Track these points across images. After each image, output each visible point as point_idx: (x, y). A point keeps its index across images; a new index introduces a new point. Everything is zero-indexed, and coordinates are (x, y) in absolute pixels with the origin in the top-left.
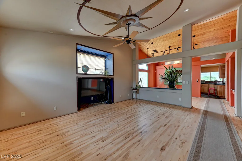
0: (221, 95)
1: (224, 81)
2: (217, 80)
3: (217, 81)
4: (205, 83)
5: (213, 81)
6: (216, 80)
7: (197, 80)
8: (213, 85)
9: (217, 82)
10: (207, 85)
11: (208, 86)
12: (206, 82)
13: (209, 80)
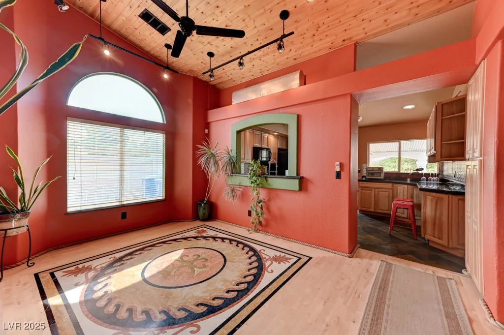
0: (439, 239)
1: (443, 171)
2: (422, 169)
3: (420, 172)
4: (382, 177)
5: (409, 172)
6: (417, 170)
7: (338, 169)
8: (406, 186)
9: (422, 175)
10: (389, 186)
11: (391, 191)
12: (386, 174)
13: (396, 170)
